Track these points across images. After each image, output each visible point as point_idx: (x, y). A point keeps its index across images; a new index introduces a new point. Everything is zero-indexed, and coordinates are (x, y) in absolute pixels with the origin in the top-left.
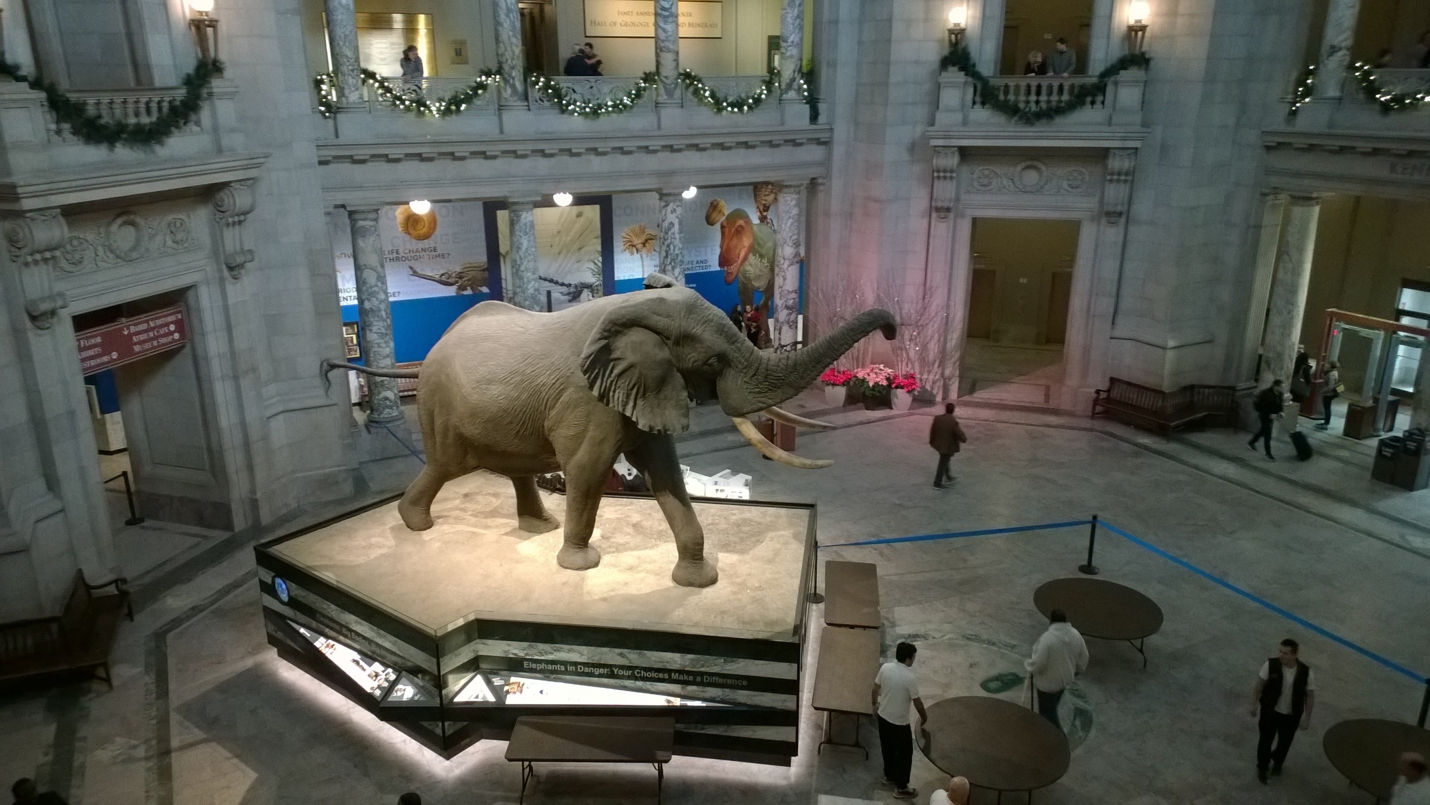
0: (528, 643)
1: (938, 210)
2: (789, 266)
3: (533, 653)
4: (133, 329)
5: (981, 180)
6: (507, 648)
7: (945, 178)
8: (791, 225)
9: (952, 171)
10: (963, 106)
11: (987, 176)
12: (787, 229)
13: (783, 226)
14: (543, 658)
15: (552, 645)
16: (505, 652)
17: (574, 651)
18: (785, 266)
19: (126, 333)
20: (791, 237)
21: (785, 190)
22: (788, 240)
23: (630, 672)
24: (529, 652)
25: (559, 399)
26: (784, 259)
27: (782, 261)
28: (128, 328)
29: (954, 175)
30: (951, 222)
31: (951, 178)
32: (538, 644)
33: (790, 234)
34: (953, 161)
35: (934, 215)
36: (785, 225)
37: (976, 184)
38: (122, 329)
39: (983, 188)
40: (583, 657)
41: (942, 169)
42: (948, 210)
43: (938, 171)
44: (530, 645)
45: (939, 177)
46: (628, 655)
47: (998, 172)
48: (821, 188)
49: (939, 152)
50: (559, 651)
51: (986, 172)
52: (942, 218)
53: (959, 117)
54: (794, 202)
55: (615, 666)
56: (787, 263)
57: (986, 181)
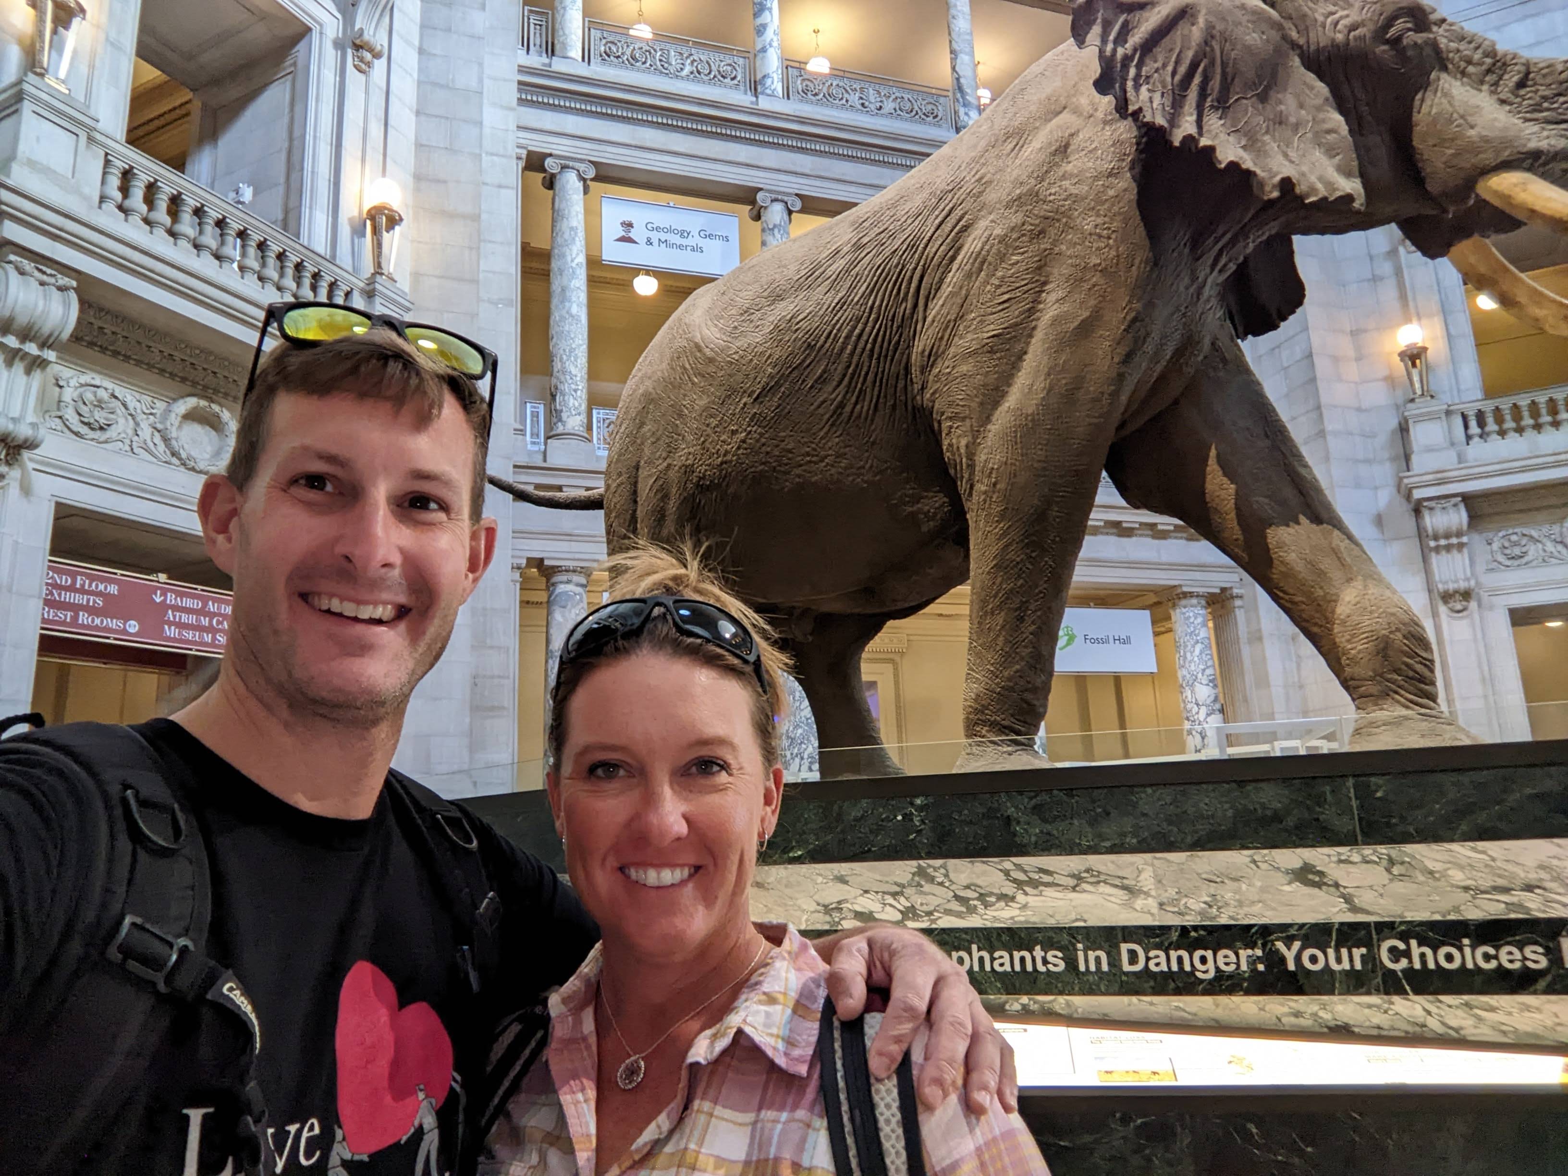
0: (911, 865)
1: (1446, 597)
2: (1208, 715)
3: (933, 901)
4: (171, 599)
5: (1508, 552)
6: (833, 893)
7: (1448, 548)
8: (1201, 653)
9: (1459, 534)
10: (1453, 444)
11: (1516, 544)
12: (1196, 659)
13: (1188, 655)
14: (974, 922)
15: (1008, 863)
16: (827, 909)
17: (1098, 878)
18: (1202, 716)
19: (158, 599)
20: (1204, 670)
21: (1184, 602)
22: (1200, 675)
23: (1358, 952)
24: (917, 900)
25: (953, 259)
26: (1198, 705)
27: (1195, 709)
28: (164, 593)
29: (1465, 539)
30: (1476, 616)
31: (1461, 546)
32: (952, 863)
33: (1202, 667)
34: (1458, 517)
35: (1443, 609)
36: (1192, 653)
37: (1501, 558)
38: (154, 590)
39: (1516, 563)
40: (1139, 903)
41: (1441, 531)
42: (1466, 595)
43: (1436, 538)
44: (921, 872)
45: (1437, 549)
46: (1335, 872)
47: (1534, 533)
48: (1238, 602)
49: (1431, 509)
50: (1035, 884)
51: (1514, 538)
52: (1459, 612)
53: (1452, 455)
54: (1200, 620)
55: (1287, 932)
56: (1203, 711)
57: (1517, 551)
